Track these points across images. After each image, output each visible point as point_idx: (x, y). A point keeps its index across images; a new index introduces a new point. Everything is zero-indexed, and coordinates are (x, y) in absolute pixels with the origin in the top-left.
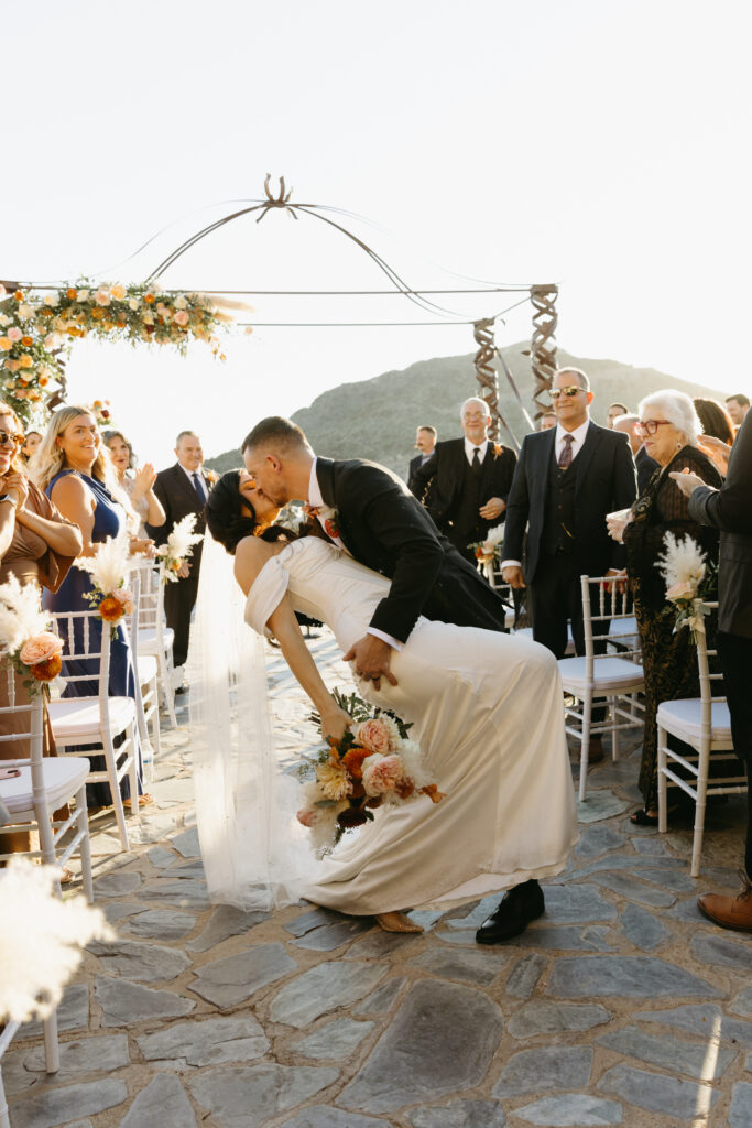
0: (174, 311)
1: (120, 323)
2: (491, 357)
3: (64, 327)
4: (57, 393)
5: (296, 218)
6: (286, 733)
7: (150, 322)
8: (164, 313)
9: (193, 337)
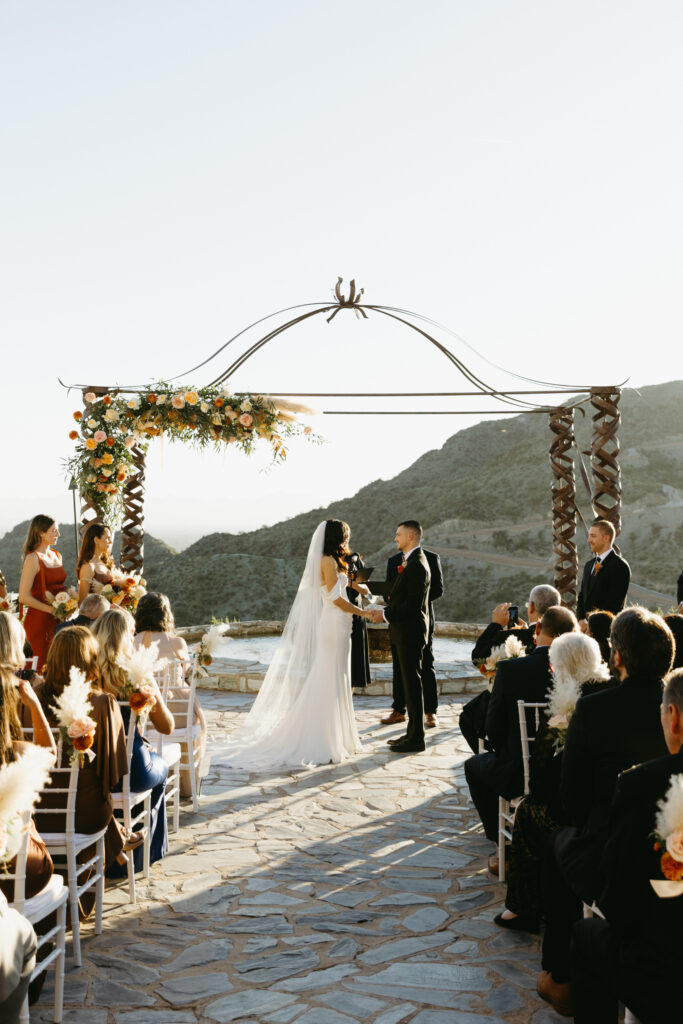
0: (240, 413)
1: (193, 425)
2: (568, 446)
3: (142, 427)
4: (136, 476)
5: (365, 316)
6: (290, 827)
7: (217, 422)
8: (232, 415)
9: (257, 435)
